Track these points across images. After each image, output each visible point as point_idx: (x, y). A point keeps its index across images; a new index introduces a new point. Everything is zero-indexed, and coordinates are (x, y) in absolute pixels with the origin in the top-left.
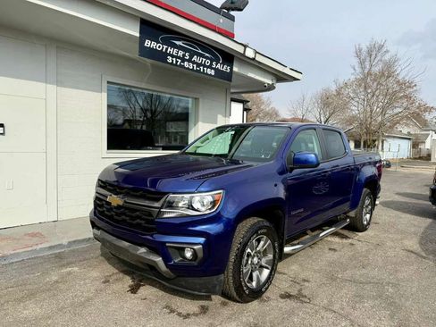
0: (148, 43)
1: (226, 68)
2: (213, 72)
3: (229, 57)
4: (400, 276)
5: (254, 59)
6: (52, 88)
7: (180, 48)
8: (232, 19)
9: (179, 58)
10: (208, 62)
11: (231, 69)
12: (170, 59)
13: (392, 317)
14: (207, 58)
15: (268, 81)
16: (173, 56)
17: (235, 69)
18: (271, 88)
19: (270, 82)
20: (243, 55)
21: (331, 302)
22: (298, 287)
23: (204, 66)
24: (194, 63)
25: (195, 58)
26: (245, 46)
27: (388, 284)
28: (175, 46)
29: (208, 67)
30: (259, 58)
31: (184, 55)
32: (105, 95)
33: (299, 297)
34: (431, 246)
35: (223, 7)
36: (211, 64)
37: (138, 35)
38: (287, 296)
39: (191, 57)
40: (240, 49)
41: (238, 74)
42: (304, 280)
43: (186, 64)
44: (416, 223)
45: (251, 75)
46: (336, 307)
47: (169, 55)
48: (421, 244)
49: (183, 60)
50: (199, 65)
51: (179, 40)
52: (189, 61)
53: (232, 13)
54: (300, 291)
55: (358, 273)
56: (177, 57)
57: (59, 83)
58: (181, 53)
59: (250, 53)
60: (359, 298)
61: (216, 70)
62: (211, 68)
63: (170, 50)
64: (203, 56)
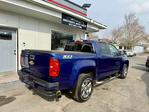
0: (64, 20)
1: (85, 26)
2: (81, 27)
3: (86, 23)
4: (134, 85)
5: (93, 23)
6: (37, 32)
7: (72, 21)
8: (86, 10)
9: (72, 24)
10: (80, 25)
11: (86, 26)
12: (70, 24)
13: (130, 94)
14: (80, 23)
15: (97, 29)
16: (70, 23)
17: (87, 26)
18: (98, 31)
19: (98, 30)
20: (90, 22)
21: (115, 90)
22: (107, 87)
23: (79, 26)
24: (76, 25)
25: (76, 24)
26: (91, 20)
27: (130, 87)
28: (71, 20)
29: (80, 26)
30: (95, 23)
31: (73, 23)
33: (107, 89)
34: (144, 79)
35: (83, 7)
36: (81, 25)
37: (61, 18)
38: (104, 89)
39: (75, 23)
40: (89, 20)
41: (88, 27)
42: (108, 86)
43: (74, 25)
44: (141, 72)
45: (92, 28)
46: (116, 91)
47: (69, 23)
48: (141, 78)
49: (73, 24)
50: (77, 25)
52: (75, 24)
53: (86, 8)
54: (107, 88)
55: (122, 84)
56: (71, 23)
57: (39, 31)
58: (73, 22)
59: (92, 22)
60: (123, 89)
61: (82, 27)
62: (81, 26)
63: (70, 22)
64: (78, 23)
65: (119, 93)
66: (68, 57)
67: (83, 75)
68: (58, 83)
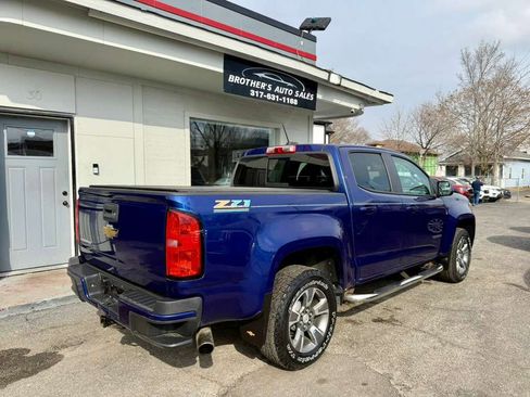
0: (232, 79)
1: (309, 96)
2: (296, 102)
3: (311, 85)
4: (495, 305)
5: (339, 85)
6: (139, 127)
7: (263, 80)
8: (314, 39)
9: (262, 90)
10: (290, 92)
11: (315, 97)
12: (253, 93)
13: (479, 336)
14: (289, 87)
15: (355, 106)
16: (255, 89)
17: (319, 96)
18: (359, 113)
19: (358, 107)
20: (328, 81)
21: (421, 325)
22: (390, 314)
23: (287, 96)
24: (276, 94)
25: (277, 89)
26: (330, 72)
27: (481, 312)
28: (258, 79)
29: (290, 97)
30: (345, 83)
31: (266, 87)
32: (188, 131)
33: (391, 321)
35: (302, 29)
36: (294, 93)
37: (222, 71)
38: (379, 320)
39: (273, 88)
40: (324, 76)
41: (320, 100)
42: (397, 309)
43: (269, 96)
45: (336, 101)
46: (426, 329)
47: (252, 88)
48: (525, 277)
49: (266, 92)
50: (281, 96)
51: (261, 72)
52: (272, 92)
53: (313, 33)
54: (391, 317)
55: (451, 303)
56: (259, 90)
57: (146, 122)
58: (263, 85)
59: (334, 79)
60: (451, 322)
61: (299, 99)
62: (295, 98)
63: (253, 83)
64: (285, 86)
65: (435, 336)
66: (232, 206)
67: (295, 270)
68: (197, 300)
